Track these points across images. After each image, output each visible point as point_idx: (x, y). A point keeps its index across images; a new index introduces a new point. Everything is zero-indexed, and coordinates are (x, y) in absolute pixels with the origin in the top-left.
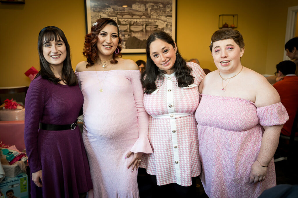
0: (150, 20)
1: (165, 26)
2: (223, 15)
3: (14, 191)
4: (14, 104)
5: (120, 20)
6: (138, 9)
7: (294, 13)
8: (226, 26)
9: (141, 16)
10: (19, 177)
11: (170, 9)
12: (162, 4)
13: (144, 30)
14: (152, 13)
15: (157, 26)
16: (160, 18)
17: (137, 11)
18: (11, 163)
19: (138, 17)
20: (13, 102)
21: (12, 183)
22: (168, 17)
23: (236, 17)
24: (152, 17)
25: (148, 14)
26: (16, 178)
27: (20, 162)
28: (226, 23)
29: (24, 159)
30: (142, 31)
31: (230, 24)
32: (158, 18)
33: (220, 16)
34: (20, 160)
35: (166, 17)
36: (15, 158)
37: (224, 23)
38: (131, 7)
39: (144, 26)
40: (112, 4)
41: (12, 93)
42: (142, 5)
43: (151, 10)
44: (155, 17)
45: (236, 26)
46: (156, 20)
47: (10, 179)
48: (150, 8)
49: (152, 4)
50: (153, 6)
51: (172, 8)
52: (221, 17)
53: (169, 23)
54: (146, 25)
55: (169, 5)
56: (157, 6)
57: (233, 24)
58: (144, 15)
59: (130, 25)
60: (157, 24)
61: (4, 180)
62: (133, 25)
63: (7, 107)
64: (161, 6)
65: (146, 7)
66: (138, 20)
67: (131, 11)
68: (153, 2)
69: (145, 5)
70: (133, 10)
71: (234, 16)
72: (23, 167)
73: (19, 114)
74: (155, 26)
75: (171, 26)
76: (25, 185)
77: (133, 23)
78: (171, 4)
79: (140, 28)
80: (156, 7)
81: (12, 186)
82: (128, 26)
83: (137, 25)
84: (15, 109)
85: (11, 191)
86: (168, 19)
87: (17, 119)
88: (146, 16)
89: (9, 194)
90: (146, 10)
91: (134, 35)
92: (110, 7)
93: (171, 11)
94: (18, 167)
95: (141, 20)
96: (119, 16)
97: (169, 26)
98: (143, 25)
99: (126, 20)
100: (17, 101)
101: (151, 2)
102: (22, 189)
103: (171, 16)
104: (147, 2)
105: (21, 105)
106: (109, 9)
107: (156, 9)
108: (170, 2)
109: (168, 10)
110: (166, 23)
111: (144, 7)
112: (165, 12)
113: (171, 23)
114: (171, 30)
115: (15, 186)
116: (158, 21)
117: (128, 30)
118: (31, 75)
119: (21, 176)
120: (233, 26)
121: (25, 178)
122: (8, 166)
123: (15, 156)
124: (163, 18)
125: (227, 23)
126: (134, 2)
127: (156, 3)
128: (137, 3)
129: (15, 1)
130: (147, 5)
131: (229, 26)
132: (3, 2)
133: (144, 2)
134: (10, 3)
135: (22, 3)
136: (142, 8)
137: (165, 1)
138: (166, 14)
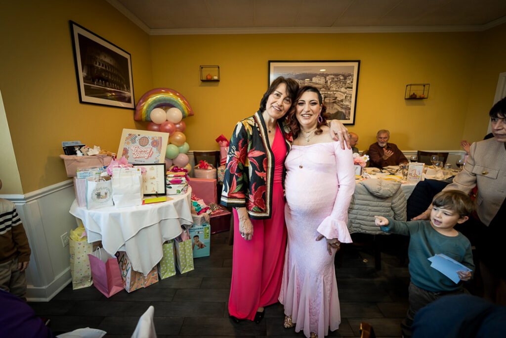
0: (329, 92)
1: (344, 98)
2: (411, 85)
3: (199, 237)
4: (206, 165)
6: (318, 82)
8: (414, 96)
10: (204, 226)
11: (351, 80)
12: (343, 75)
14: (331, 85)
15: (336, 98)
16: (339, 90)
17: (317, 84)
18: (198, 214)
20: (206, 163)
21: (198, 230)
22: (348, 89)
23: (427, 87)
24: (331, 90)
25: (327, 87)
26: (202, 227)
27: (205, 214)
28: (414, 94)
29: (208, 212)
31: (419, 94)
32: (337, 90)
33: (407, 86)
34: (206, 212)
35: (346, 88)
36: (202, 210)
37: (412, 93)
38: (312, 80)
41: (205, 155)
42: (323, 78)
43: (330, 82)
44: (334, 89)
45: (425, 97)
46: (335, 92)
47: (196, 227)
48: (330, 81)
49: (332, 76)
50: (333, 78)
51: (353, 80)
52: (409, 87)
53: (349, 94)
55: (350, 77)
56: (337, 78)
57: (423, 94)
58: (323, 88)
60: (336, 95)
61: (192, 227)
63: (200, 167)
64: (342, 78)
65: (326, 79)
68: (334, 75)
69: (325, 78)
70: (313, 83)
71: (424, 86)
72: (208, 219)
73: (209, 173)
74: (334, 98)
75: (351, 97)
76: (208, 233)
78: (352, 76)
80: (336, 80)
81: (198, 232)
84: (206, 169)
85: (197, 236)
86: (348, 91)
87: (208, 177)
88: (326, 89)
89: (195, 238)
90: (326, 82)
93: (352, 82)
94: (203, 218)
97: (349, 98)
100: (208, 163)
101: (331, 75)
102: (205, 236)
103: (352, 88)
104: (328, 75)
105: (211, 167)
107: (336, 81)
108: (352, 73)
109: (348, 82)
110: (346, 94)
111: (324, 80)
112: (345, 84)
113: (351, 95)
114: (351, 102)
115: (200, 232)
116: (337, 92)
118: (220, 142)
119: (205, 225)
120: (422, 96)
121: (208, 227)
122: (197, 216)
123: (202, 208)
124: (343, 90)
126: (315, 75)
127: (337, 75)
128: (317, 76)
129: (212, 79)
130: (327, 78)
131: (418, 97)
132: (203, 81)
133: (324, 75)
134: (209, 81)
135: (218, 81)
136: (322, 81)
137: (346, 72)
138: (346, 86)
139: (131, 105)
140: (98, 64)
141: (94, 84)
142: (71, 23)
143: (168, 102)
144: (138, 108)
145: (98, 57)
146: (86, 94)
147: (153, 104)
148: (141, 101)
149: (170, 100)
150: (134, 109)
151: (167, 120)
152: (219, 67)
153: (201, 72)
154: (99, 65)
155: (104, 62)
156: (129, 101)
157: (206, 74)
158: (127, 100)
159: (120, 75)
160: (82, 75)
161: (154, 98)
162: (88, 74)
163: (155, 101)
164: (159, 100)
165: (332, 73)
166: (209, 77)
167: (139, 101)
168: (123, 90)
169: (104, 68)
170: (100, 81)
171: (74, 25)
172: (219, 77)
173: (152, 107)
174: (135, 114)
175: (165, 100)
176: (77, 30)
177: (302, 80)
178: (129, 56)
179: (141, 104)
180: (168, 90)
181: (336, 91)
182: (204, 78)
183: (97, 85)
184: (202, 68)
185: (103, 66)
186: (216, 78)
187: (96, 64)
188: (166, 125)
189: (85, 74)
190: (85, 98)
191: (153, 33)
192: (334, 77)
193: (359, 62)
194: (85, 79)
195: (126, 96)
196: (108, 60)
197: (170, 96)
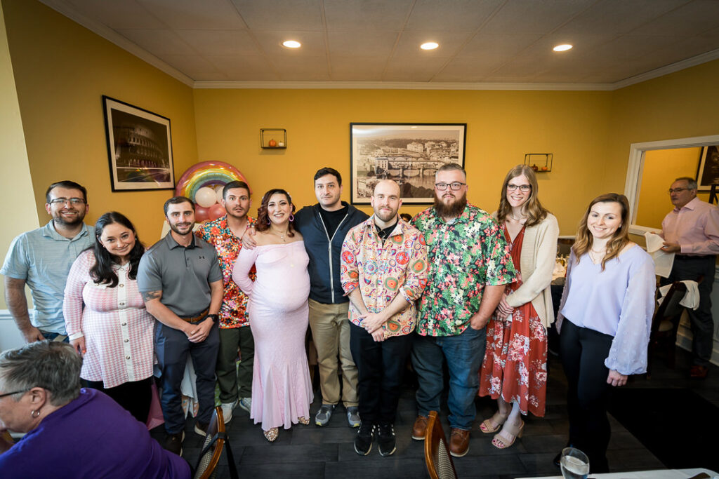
0: (429, 163)
2: (531, 154)
5: (391, 163)
6: (414, 149)
7: (640, 152)
9: (418, 158)
11: (456, 148)
12: (446, 142)
13: (421, 175)
14: (431, 154)
16: (442, 160)
17: (412, 152)
19: (414, 159)
23: (550, 157)
24: (431, 159)
25: (426, 156)
28: (534, 165)
30: (418, 176)
31: (541, 165)
33: (526, 155)
35: (450, 158)
38: (406, 148)
39: (421, 171)
40: (382, 145)
42: (420, 145)
43: (430, 150)
44: (436, 159)
45: (549, 170)
46: (436, 163)
48: (430, 148)
49: (432, 143)
50: (434, 145)
51: (458, 147)
52: (528, 156)
54: (424, 169)
55: (455, 144)
56: (439, 145)
57: (546, 166)
58: (421, 157)
59: (404, 169)
62: (407, 169)
64: (444, 145)
65: (424, 147)
66: (414, 163)
67: (406, 153)
68: (434, 141)
69: (424, 145)
70: (408, 151)
71: (547, 156)
77: (408, 167)
78: (457, 142)
79: (416, 173)
80: (437, 147)
82: (401, 170)
83: (412, 169)
88: (424, 158)
90: (425, 150)
91: (407, 181)
92: (379, 148)
93: (457, 150)
95: (418, 163)
96: (390, 159)
98: (419, 169)
99: (399, 163)
101: (431, 141)
103: (457, 157)
104: (427, 141)
106: (379, 150)
107: (437, 149)
108: (457, 140)
109: (453, 150)
111: (422, 147)
112: (449, 152)
117: (401, 176)
120: (545, 168)
125: (536, 165)
126: (410, 141)
127: (438, 142)
128: (414, 143)
129: (277, 146)
130: (426, 145)
131: (539, 170)
132: (264, 148)
133: (422, 142)
134: (273, 148)
135: (284, 148)
136: (420, 148)
137: (450, 138)
138: (450, 155)
139: (170, 185)
140: (132, 140)
141: (128, 166)
142: (104, 98)
143: (219, 179)
144: (179, 187)
145: (132, 132)
146: (119, 180)
147: (198, 182)
148: (183, 179)
149: (221, 177)
150: (174, 189)
151: (217, 203)
152: (285, 131)
153: (262, 136)
154: (134, 141)
155: (139, 136)
156: (168, 180)
157: (269, 138)
158: (165, 178)
159: (157, 148)
160: (114, 157)
161: (200, 175)
162: (121, 155)
163: (201, 179)
164: (208, 177)
165: (432, 139)
166: (272, 144)
167: (181, 179)
168: (160, 167)
169: (139, 144)
170: (135, 160)
171: (107, 100)
172: (285, 143)
173: (197, 186)
174: (175, 194)
175: (215, 176)
176: (111, 105)
177: (394, 147)
178: (168, 121)
179: (183, 182)
180: (218, 163)
181: (438, 161)
182: (266, 145)
183: (131, 166)
184: (263, 131)
185: (138, 141)
186: (281, 144)
187: (130, 140)
188: (216, 209)
189: (118, 156)
190: (118, 185)
191: (196, 85)
192: (434, 143)
193: (465, 125)
194: (119, 162)
195: (164, 173)
196: (142, 132)
197: (221, 171)
